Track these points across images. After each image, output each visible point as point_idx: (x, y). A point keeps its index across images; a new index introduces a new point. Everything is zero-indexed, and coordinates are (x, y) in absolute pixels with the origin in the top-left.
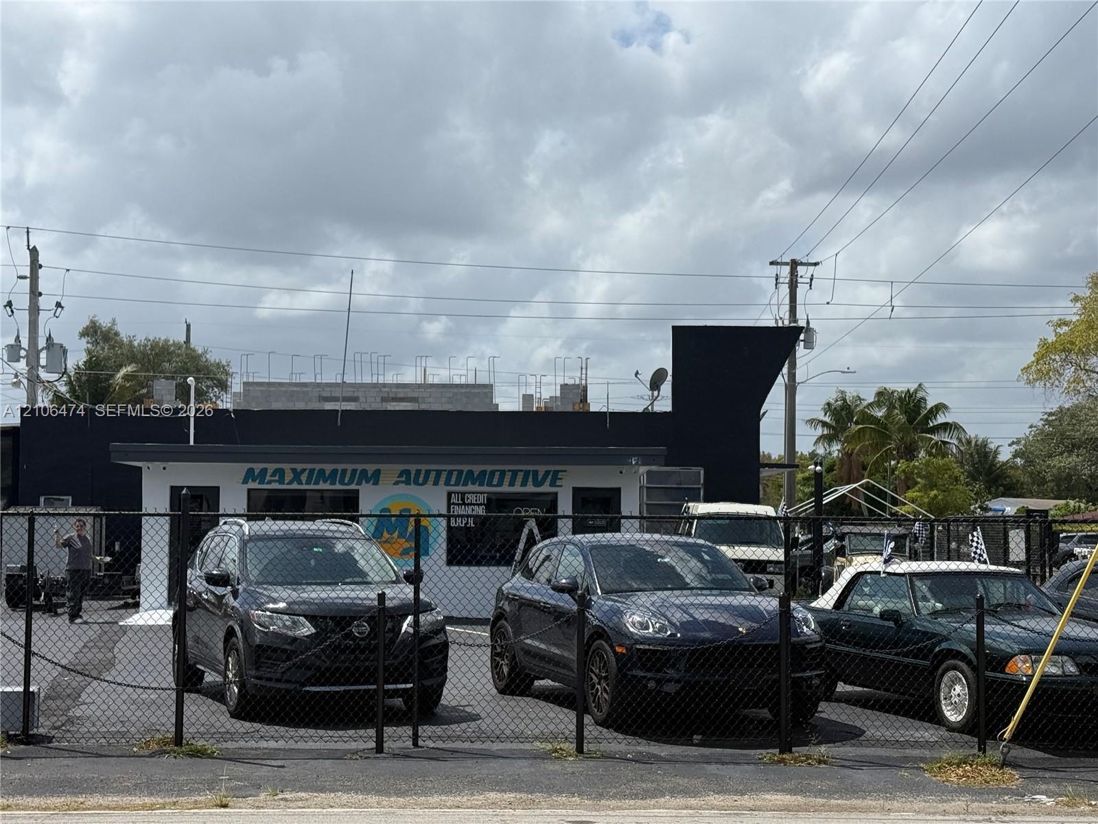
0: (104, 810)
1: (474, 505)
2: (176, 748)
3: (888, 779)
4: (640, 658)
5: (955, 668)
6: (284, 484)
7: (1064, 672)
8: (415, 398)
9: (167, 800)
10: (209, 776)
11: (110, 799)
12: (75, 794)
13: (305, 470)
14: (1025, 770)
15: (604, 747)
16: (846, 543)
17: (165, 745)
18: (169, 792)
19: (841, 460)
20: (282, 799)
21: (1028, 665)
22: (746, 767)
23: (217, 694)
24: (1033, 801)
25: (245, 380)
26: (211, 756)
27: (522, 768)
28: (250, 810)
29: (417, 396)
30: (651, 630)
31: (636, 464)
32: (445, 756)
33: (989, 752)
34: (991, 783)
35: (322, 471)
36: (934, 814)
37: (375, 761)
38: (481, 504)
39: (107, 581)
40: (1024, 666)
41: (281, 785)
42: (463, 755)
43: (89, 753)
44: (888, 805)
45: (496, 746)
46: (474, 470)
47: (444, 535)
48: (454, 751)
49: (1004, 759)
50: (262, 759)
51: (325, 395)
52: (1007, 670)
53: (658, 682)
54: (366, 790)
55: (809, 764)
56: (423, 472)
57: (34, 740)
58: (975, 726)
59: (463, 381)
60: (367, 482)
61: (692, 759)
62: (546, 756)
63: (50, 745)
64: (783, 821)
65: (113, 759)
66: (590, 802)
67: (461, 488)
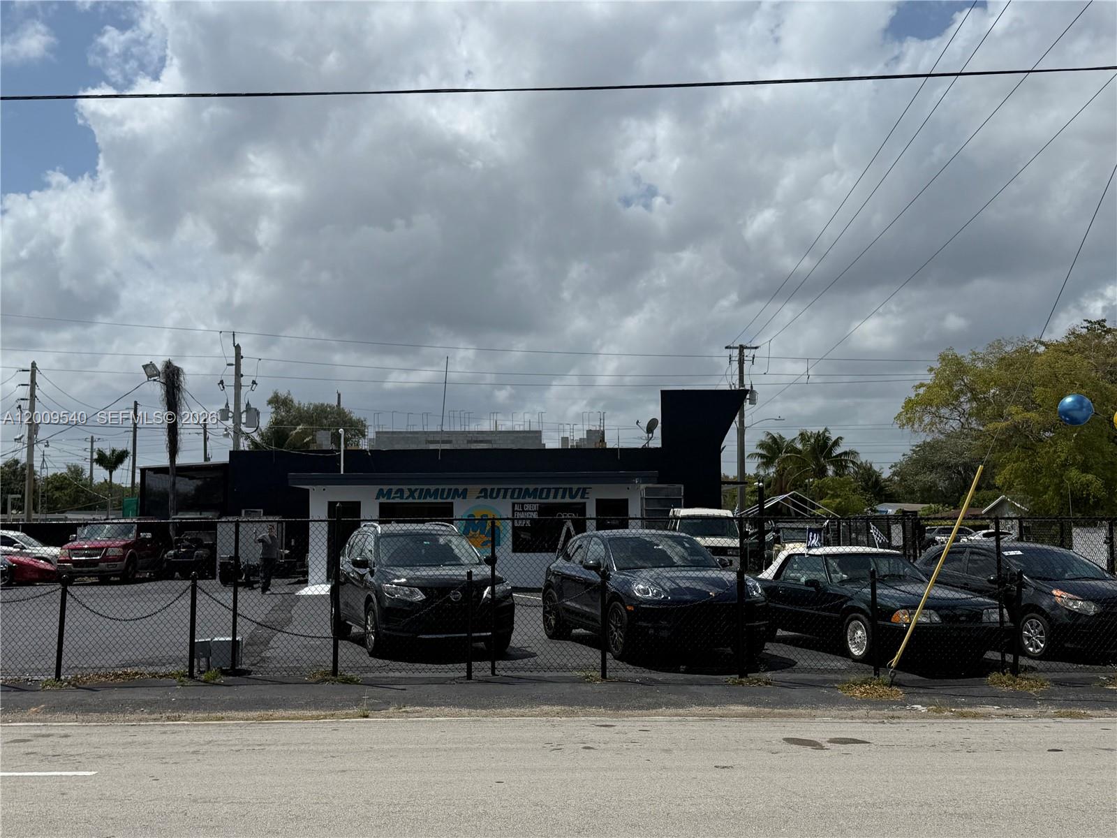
1: (530, 511)
2: (333, 677)
3: (814, 695)
4: (643, 614)
5: (857, 619)
6: (403, 499)
7: (931, 621)
9: (328, 713)
10: (356, 696)
11: (290, 712)
12: (267, 709)
13: (417, 489)
14: (906, 688)
15: (620, 674)
16: (781, 534)
17: (326, 676)
18: (329, 707)
19: (776, 479)
20: (404, 712)
21: (906, 616)
22: (716, 687)
23: (360, 640)
24: (912, 709)
25: (377, 430)
26: (356, 683)
27: (566, 688)
28: (383, 719)
29: (491, 439)
30: (650, 595)
31: (638, 483)
32: (514, 681)
33: (882, 676)
34: (884, 697)
35: (428, 490)
36: (845, 718)
37: (467, 685)
38: (535, 511)
39: (286, 566)
40: (904, 617)
41: (403, 703)
42: (525, 680)
43: (275, 682)
44: (814, 712)
45: (548, 675)
46: (529, 488)
47: (511, 531)
48: (519, 678)
49: (892, 681)
50: (390, 684)
51: (429, 439)
52: (893, 620)
53: (656, 629)
54: (460, 705)
55: (759, 685)
56: (496, 490)
57: (239, 673)
58: (872, 658)
59: (522, 429)
60: (458, 497)
61: (680, 682)
62: (581, 681)
63: (250, 676)
64: (743, 724)
65: (291, 685)
66: (612, 712)
67: (521, 500)
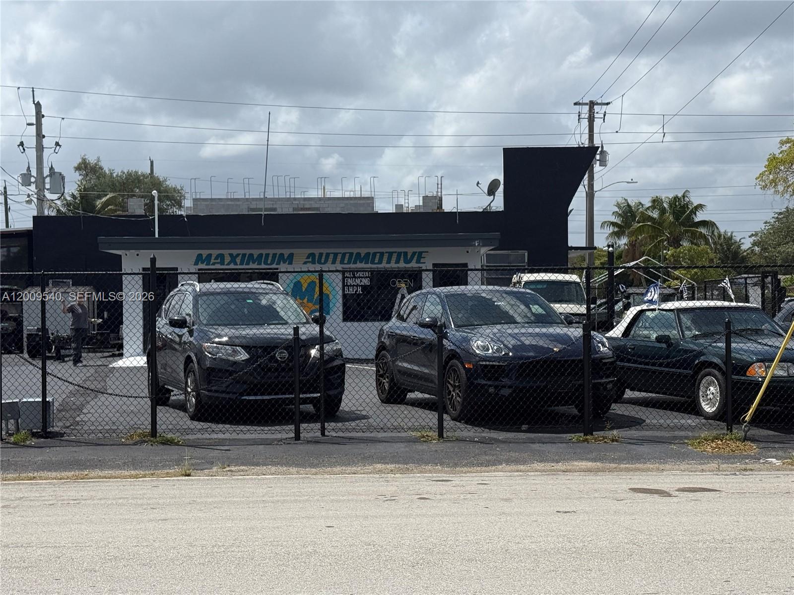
0: (103, 479)
1: (362, 277)
2: (152, 438)
3: (662, 451)
4: (483, 371)
5: (709, 374)
6: (224, 265)
7: (788, 375)
8: (317, 208)
9: (147, 472)
10: (176, 457)
11: (106, 472)
12: (82, 470)
13: (239, 254)
14: (761, 443)
15: (458, 434)
16: (631, 300)
17: (144, 437)
18: (148, 467)
20: (228, 471)
21: (763, 369)
22: (560, 445)
23: (181, 407)
24: (767, 462)
25: (194, 197)
26: (177, 444)
27: (401, 448)
28: (206, 477)
29: (319, 206)
30: (490, 351)
31: (478, 245)
32: (345, 442)
33: (735, 431)
34: (736, 451)
35: (251, 255)
36: (695, 471)
37: (294, 446)
38: (367, 277)
39: (99, 337)
40: (760, 371)
41: (227, 462)
42: (357, 441)
43: (90, 443)
44: (661, 467)
45: (381, 435)
46: (361, 252)
47: (341, 301)
48: (350, 438)
49: (746, 435)
50: (213, 445)
51: (252, 207)
52: (748, 374)
53: (496, 387)
54: (288, 464)
55: (605, 442)
56: (324, 255)
57: (51, 436)
58: (725, 413)
59: (352, 195)
60: (284, 263)
61: (522, 441)
62: (416, 440)
63: (62, 439)
64: (587, 477)
65: (108, 447)
66: (449, 469)
67: (352, 266)
